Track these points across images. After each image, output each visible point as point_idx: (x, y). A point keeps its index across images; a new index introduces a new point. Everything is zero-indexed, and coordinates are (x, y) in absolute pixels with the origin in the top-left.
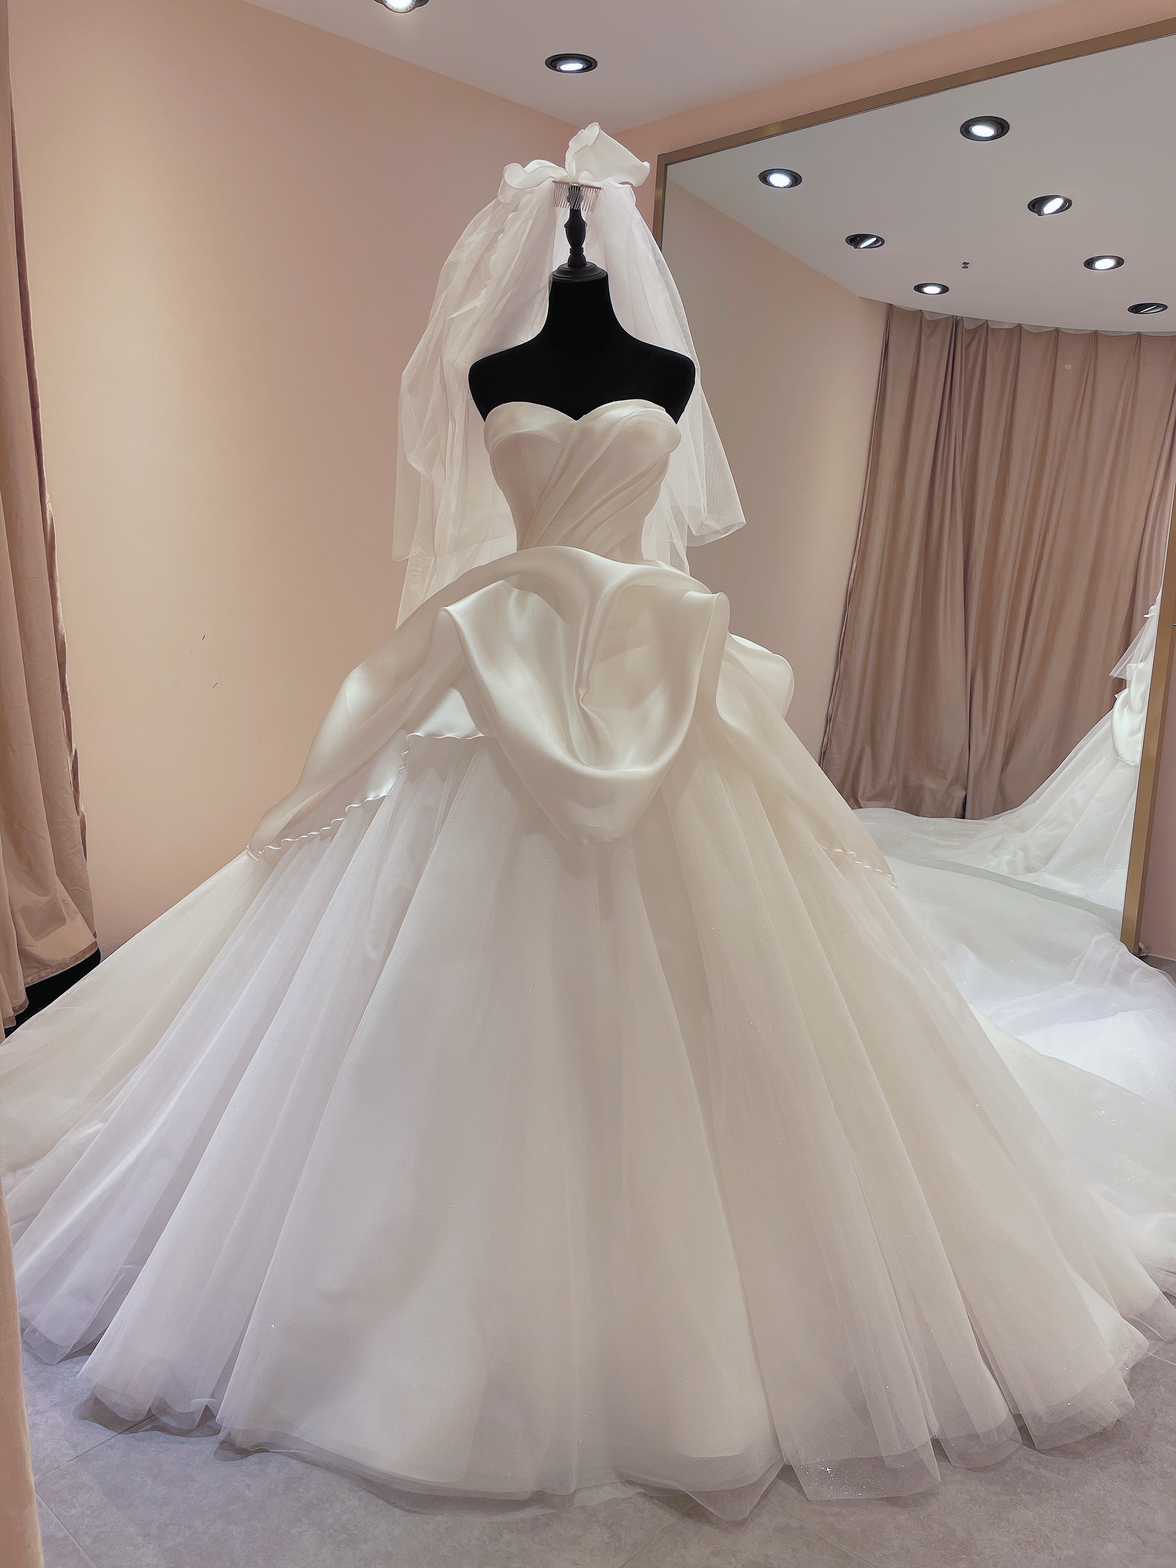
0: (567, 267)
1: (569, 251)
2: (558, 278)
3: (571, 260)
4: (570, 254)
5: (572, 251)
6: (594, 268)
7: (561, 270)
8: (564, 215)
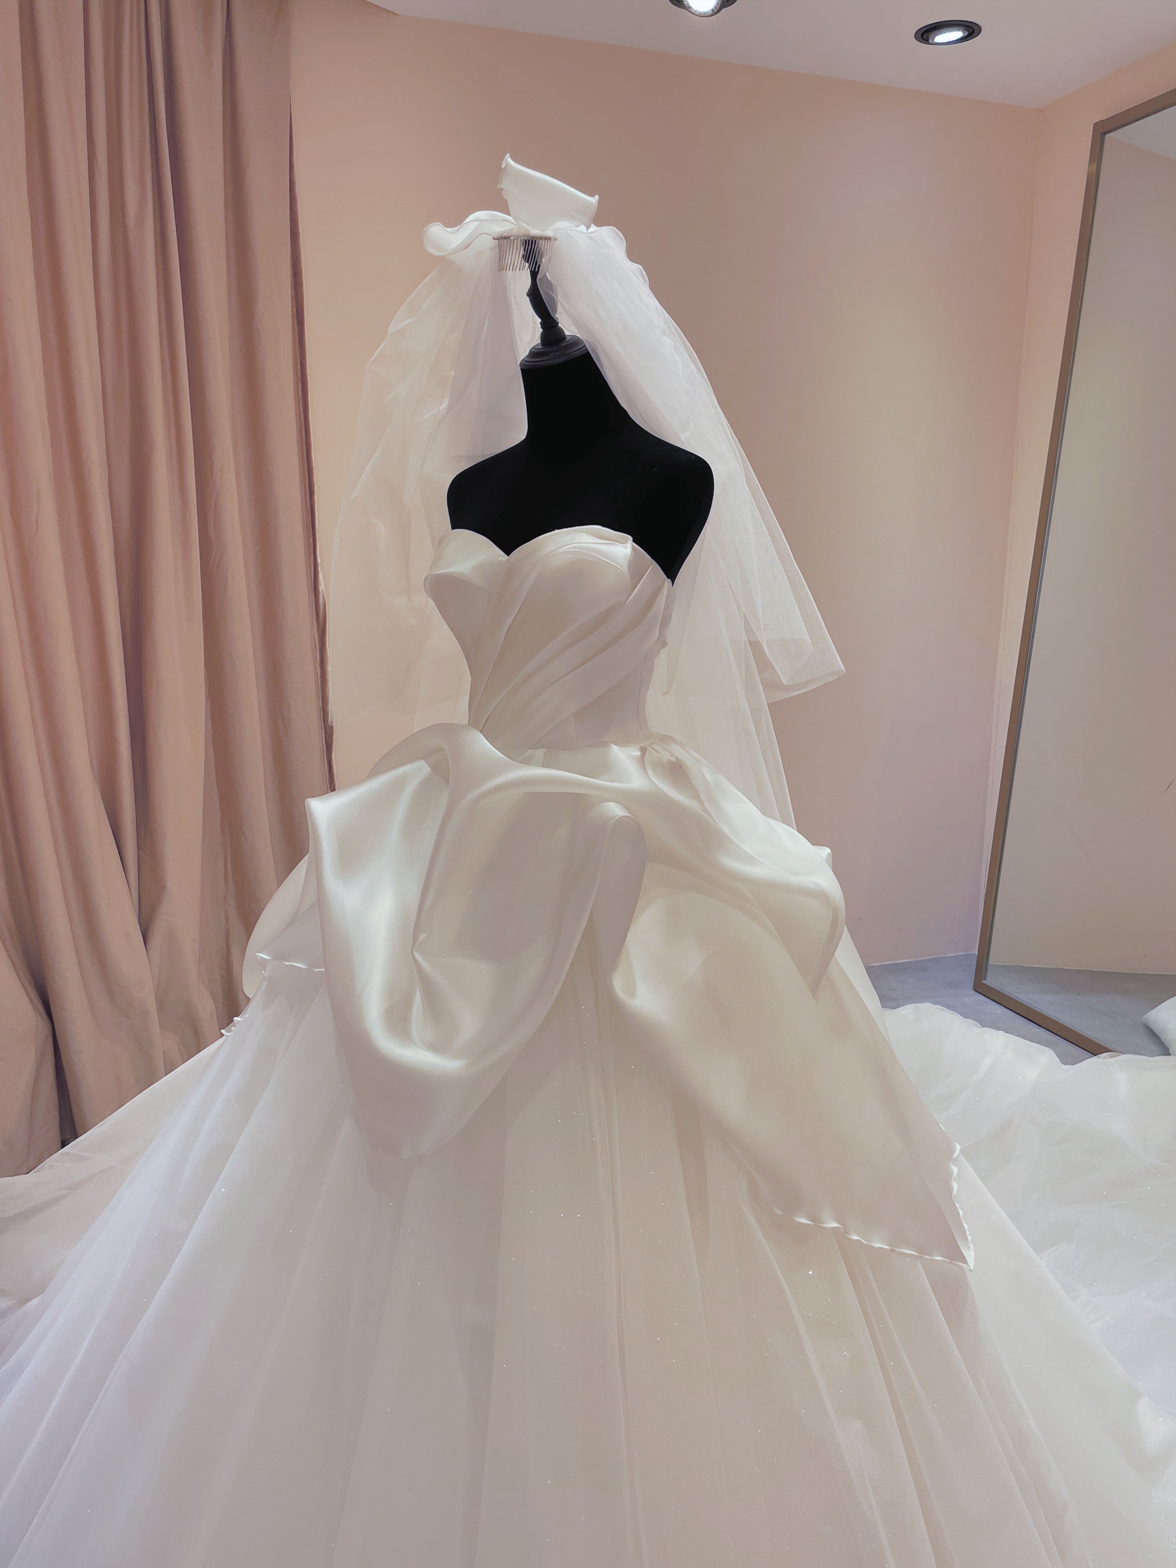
0: (541, 348)
1: (540, 326)
2: (533, 363)
3: (544, 337)
4: (542, 330)
5: (543, 325)
6: (576, 341)
7: (534, 354)
8: (521, 281)
